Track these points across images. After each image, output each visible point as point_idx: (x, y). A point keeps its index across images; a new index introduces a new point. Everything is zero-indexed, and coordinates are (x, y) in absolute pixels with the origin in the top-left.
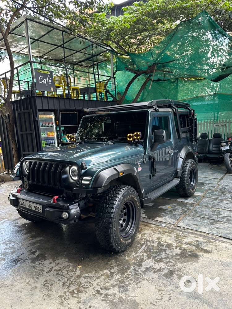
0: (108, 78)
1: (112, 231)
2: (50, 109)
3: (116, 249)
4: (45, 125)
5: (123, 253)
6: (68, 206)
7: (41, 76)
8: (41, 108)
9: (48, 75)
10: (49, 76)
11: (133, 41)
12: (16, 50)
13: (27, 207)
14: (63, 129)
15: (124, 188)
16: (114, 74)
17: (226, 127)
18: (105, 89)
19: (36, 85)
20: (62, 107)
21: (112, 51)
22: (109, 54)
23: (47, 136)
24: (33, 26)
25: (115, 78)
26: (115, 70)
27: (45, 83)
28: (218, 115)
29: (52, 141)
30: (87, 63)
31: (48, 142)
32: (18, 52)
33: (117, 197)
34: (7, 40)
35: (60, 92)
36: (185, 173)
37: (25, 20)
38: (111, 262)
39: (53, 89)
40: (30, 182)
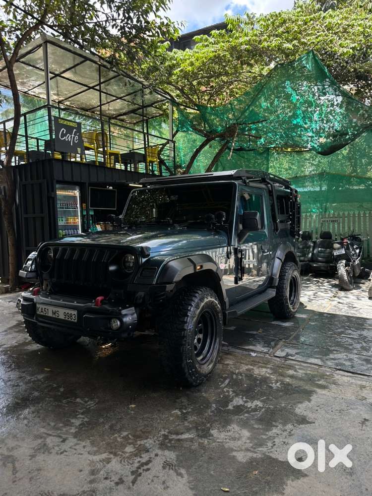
0: (164, 141)
1: (184, 350)
2: (75, 180)
3: (189, 379)
4: (64, 205)
5: (197, 388)
6: (120, 310)
7: (63, 129)
8: (61, 179)
9: (74, 128)
10: (75, 130)
11: (203, 88)
12: (22, 88)
13: (50, 314)
14: (92, 213)
15: (202, 290)
16: (173, 136)
17: (339, 224)
18: (159, 158)
19: (54, 142)
20: (94, 180)
21: (173, 101)
22: (167, 106)
23: (67, 223)
24: (56, 53)
25: (174, 142)
26: (175, 129)
27: (70, 140)
28: (326, 205)
29: (74, 232)
30: (132, 118)
31: (67, 233)
32: (25, 93)
33: (193, 301)
34: (12, 70)
35: (90, 156)
36: (283, 282)
37: (44, 43)
38: (180, 400)
39: (81, 150)
40: (54, 280)
